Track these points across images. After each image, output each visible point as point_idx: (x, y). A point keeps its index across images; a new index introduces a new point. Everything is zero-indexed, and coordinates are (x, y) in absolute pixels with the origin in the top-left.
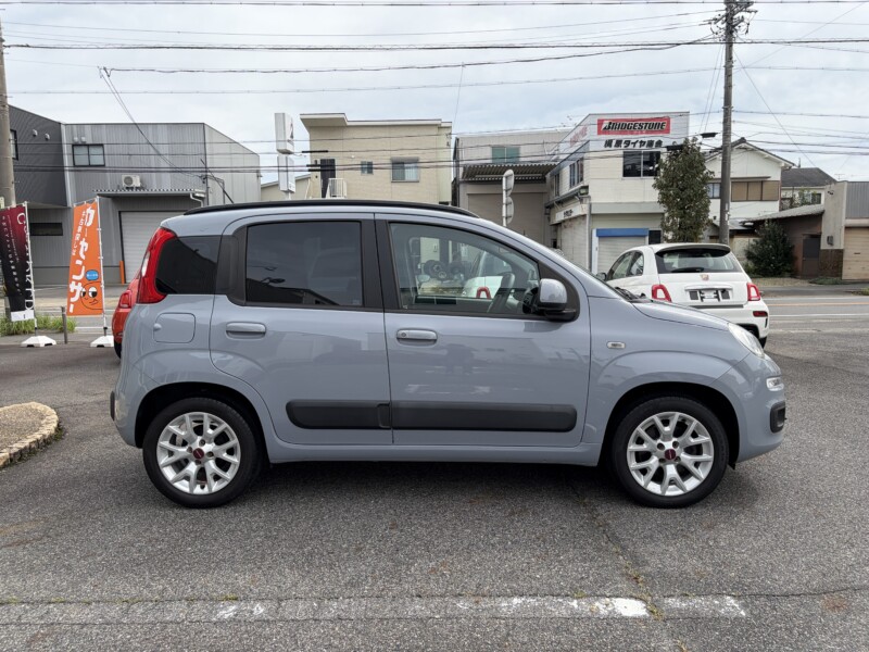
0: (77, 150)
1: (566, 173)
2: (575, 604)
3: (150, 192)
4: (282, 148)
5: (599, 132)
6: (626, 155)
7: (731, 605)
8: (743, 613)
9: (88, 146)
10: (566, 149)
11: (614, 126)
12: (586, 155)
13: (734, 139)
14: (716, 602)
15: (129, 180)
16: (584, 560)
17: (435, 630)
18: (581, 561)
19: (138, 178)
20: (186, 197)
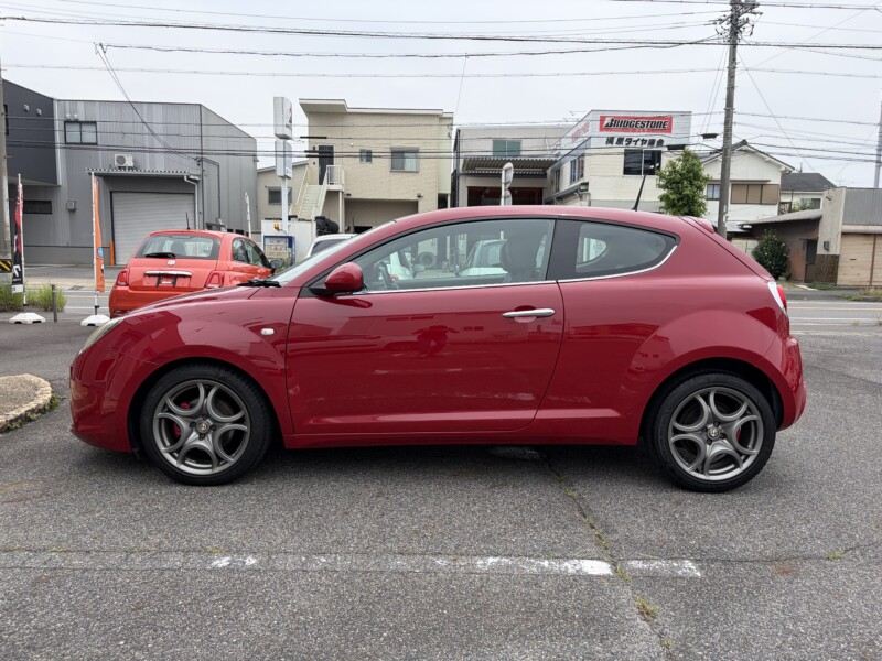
0: (69, 127)
1: (567, 169)
2: (546, 563)
3: (143, 173)
4: (280, 132)
5: (601, 129)
6: (627, 153)
7: (689, 567)
8: (699, 574)
9: (81, 123)
10: (567, 144)
11: (616, 123)
12: (587, 151)
13: (735, 141)
14: (675, 565)
15: (121, 160)
16: (557, 528)
17: (414, 582)
18: (555, 528)
19: (131, 158)
20: (178, 179)
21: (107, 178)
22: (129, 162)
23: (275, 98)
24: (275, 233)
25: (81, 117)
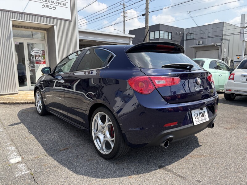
0: (188, 35)
4: (243, 26)
15: (199, 42)
19: (202, 41)
20: (214, 46)
21: (195, 48)
22: (201, 43)
23: (242, 15)
24: (238, 60)
25: (191, 32)
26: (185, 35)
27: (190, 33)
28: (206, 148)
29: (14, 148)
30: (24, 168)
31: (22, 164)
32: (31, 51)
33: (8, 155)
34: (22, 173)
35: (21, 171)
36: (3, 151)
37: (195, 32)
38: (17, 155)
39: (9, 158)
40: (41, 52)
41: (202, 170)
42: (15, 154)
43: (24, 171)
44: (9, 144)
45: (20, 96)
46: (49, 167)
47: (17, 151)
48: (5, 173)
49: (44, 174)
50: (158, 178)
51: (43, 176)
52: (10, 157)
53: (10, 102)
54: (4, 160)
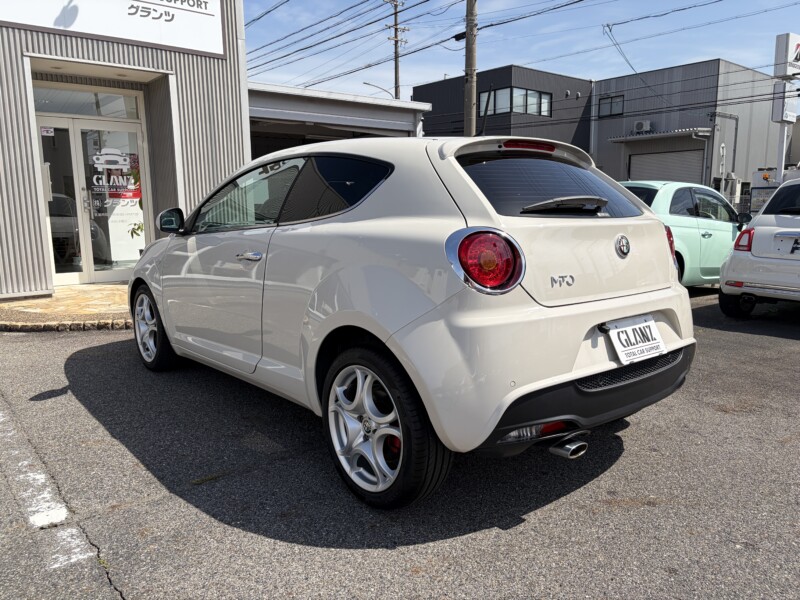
0: (602, 102)
4: (782, 74)
9: (612, 98)
15: (640, 126)
19: (648, 122)
20: (688, 137)
21: (627, 143)
22: (647, 127)
23: (778, 37)
24: (764, 184)
25: (612, 92)
26: (594, 101)
27: (613, 95)
28: (656, 475)
29: (41, 478)
30: (78, 541)
31: (69, 530)
32: (94, 158)
33: (24, 500)
34: (70, 558)
35: (68, 552)
36: (9, 487)
37: (625, 93)
38: (53, 499)
39: (29, 509)
40: (128, 159)
41: (643, 546)
42: (46, 495)
43: (76, 550)
44: (26, 463)
45: (60, 303)
46: (155, 540)
47: (54, 486)
48: (15, 557)
49: (142, 561)
50: (503, 574)
51: (136, 568)
52: (31, 506)
53: (29, 324)
54: (10, 518)
